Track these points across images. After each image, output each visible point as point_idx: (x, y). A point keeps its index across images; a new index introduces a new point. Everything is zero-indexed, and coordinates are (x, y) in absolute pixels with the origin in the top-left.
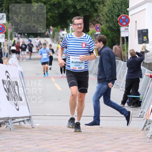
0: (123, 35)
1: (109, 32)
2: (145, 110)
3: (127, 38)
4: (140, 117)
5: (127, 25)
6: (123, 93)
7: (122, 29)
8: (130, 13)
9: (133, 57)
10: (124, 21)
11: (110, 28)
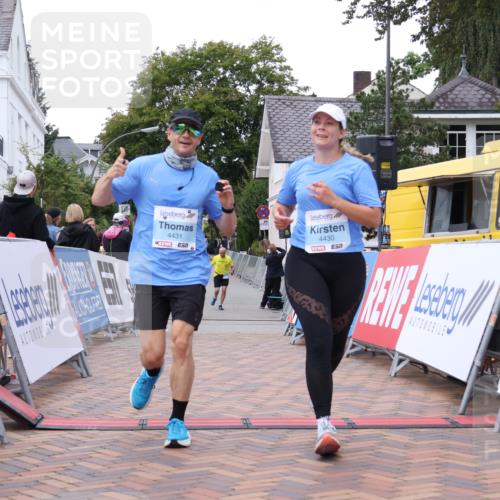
0: (262, 228)
1: (247, 225)
2: (288, 313)
3: (267, 231)
4: (283, 320)
5: (267, 217)
6: (262, 293)
7: (261, 221)
8: (270, 204)
9: (274, 252)
10: (263, 212)
11: (248, 221)
